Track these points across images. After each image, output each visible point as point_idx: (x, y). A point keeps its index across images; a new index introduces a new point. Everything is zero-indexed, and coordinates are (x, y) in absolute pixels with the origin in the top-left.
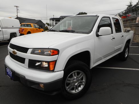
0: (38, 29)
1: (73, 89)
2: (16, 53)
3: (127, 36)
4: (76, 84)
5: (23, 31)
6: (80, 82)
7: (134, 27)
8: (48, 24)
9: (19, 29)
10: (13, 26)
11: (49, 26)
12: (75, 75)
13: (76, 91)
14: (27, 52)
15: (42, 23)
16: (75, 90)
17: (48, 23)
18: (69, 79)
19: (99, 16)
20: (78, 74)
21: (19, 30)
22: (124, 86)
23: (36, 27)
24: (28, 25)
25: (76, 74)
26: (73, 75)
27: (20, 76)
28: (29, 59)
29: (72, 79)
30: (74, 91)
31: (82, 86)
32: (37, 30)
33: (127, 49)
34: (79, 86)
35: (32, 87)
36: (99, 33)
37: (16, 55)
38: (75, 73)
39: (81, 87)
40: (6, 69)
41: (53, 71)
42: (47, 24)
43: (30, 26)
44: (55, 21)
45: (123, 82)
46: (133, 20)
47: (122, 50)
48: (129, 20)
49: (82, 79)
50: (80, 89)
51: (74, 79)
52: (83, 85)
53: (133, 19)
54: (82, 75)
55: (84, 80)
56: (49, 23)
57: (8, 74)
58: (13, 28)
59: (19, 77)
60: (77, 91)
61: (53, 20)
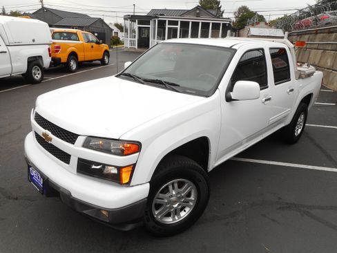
0: (94, 44)
1: (168, 215)
2: (51, 139)
3: (302, 87)
4: (175, 206)
5: (57, 51)
6: (183, 202)
7: (332, 50)
8: (120, 27)
9: (48, 47)
10: (34, 41)
11: (122, 31)
12: (173, 188)
13: (174, 219)
14: (75, 141)
15: (105, 27)
16: (174, 217)
17: (119, 23)
18: (161, 196)
19: (236, 50)
20: (181, 185)
21: (49, 49)
22: (280, 208)
23: (89, 41)
24: (69, 36)
25: (176, 185)
26: (170, 187)
27: (61, 190)
28: (79, 158)
29: (167, 195)
30: (171, 220)
31: (188, 210)
32: (92, 47)
33: (302, 117)
34: (183, 209)
35: (85, 212)
36: (233, 95)
37: (50, 142)
38: (173, 184)
39: (185, 211)
40: (29, 170)
41: (128, 184)
42: (117, 25)
43: (73, 37)
44: (138, 24)
45: (280, 198)
46: (332, 32)
47: (288, 121)
48: (322, 32)
49: (189, 195)
50: (183, 214)
51: (172, 196)
52: (189, 206)
53: (331, 30)
54: (189, 187)
55: (192, 198)
56: (123, 25)
57: (34, 181)
58: (34, 43)
59: (59, 193)
60: (176, 218)
61: (132, 21)
